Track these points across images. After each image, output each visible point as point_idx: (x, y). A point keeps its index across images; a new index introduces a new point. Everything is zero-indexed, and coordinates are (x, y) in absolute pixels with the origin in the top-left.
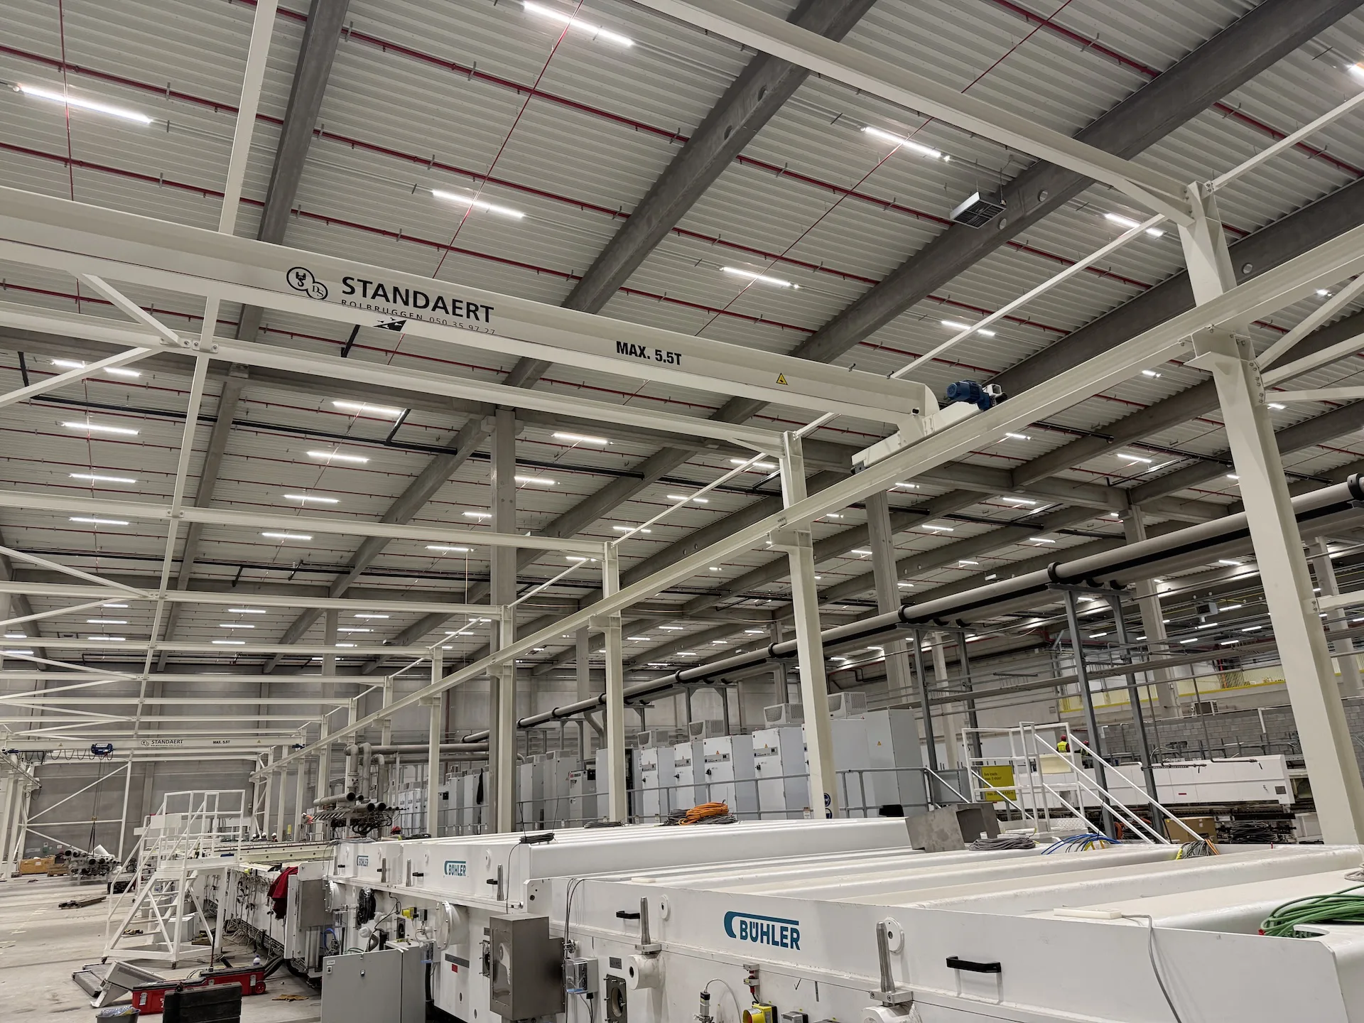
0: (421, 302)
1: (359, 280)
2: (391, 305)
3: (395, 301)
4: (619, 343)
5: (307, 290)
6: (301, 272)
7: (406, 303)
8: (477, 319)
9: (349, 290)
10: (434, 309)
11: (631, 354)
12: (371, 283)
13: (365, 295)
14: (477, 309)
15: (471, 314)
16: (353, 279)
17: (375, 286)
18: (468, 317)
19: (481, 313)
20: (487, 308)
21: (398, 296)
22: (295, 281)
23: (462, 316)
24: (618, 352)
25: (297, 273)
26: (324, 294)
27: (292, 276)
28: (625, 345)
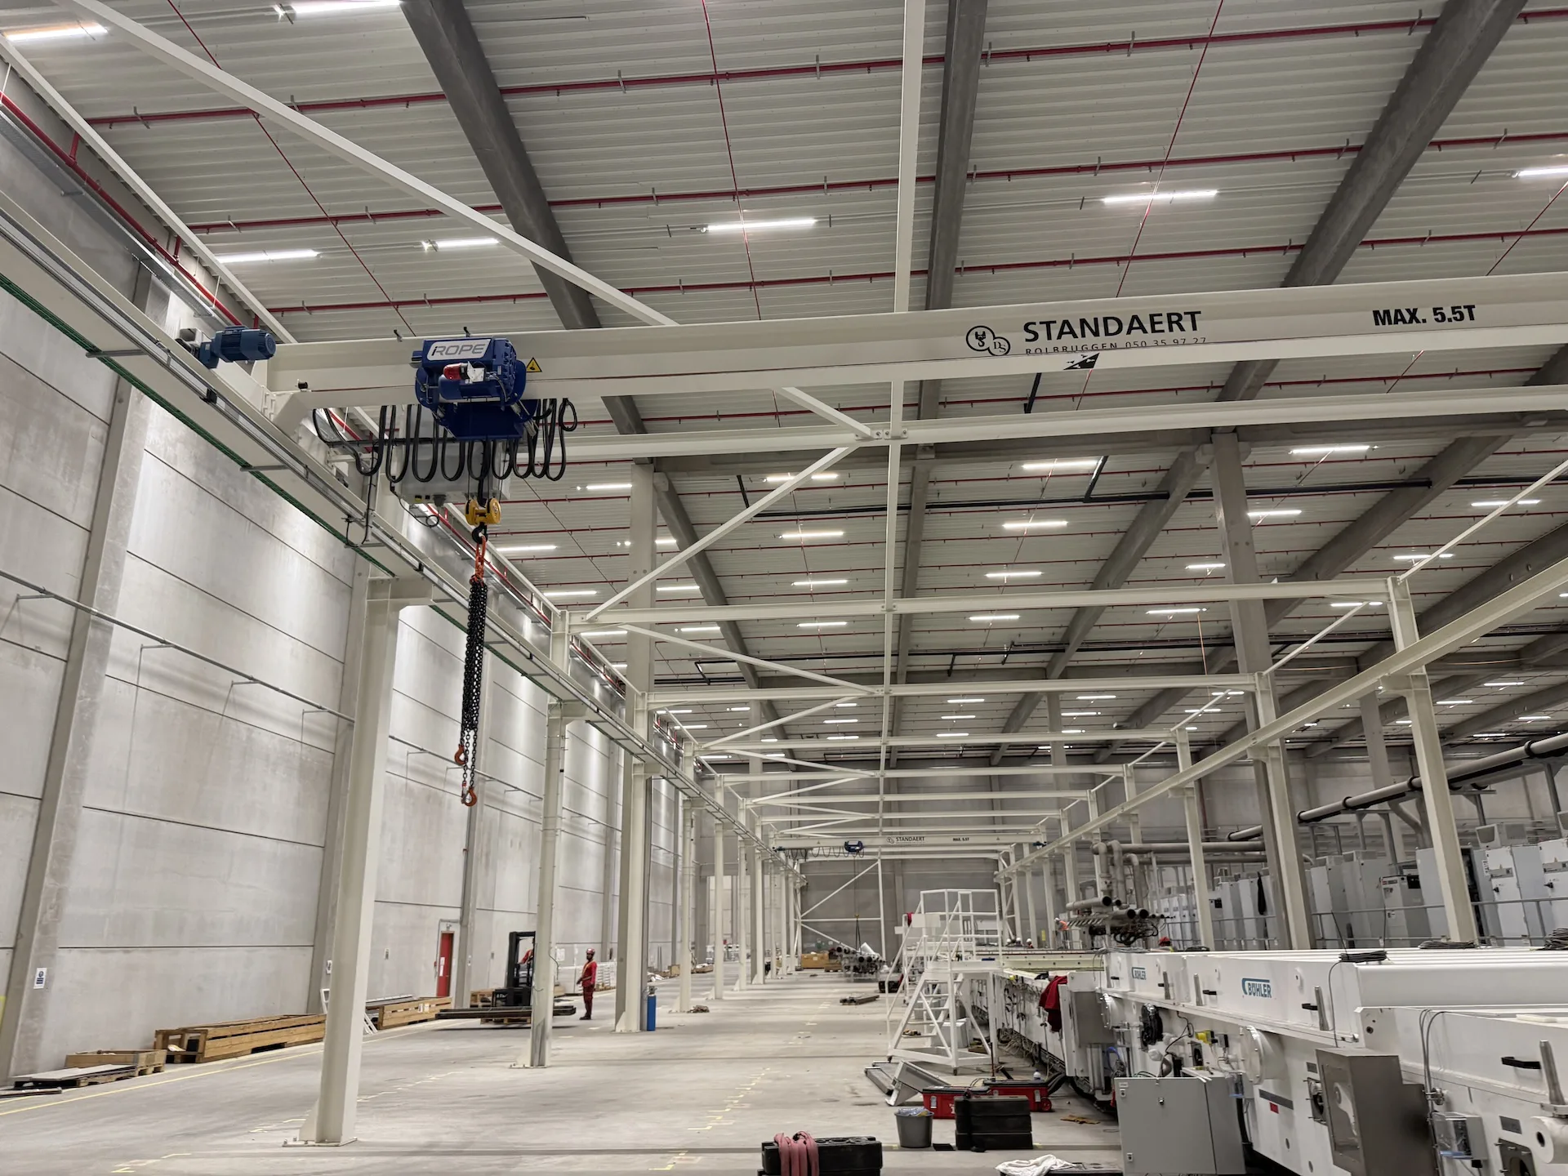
0: (1113, 327)
1: (1041, 323)
2: (1080, 341)
3: (1083, 335)
4: (1376, 313)
5: (988, 349)
6: (980, 331)
7: (1096, 334)
8: (1182, 329)
9: (1031, 336)
10: (1129, 332)
11: (1396, 323)
12: (1055, 322)
13: (1049, 337)
14: (1180, 317)
15: (1175, 326)
16: (1034, 323)
17: (1059, 324)
18: (1171, 329)
19: (1186, 323)
20: (1193, 314)
21: (1086, 329)
22: (974, 342)
23: (1163, 331)
24: (1377, 324)
25: (976, 333)
26: (1007, 348)
27: (972, 337)
28: (1387, 312)
